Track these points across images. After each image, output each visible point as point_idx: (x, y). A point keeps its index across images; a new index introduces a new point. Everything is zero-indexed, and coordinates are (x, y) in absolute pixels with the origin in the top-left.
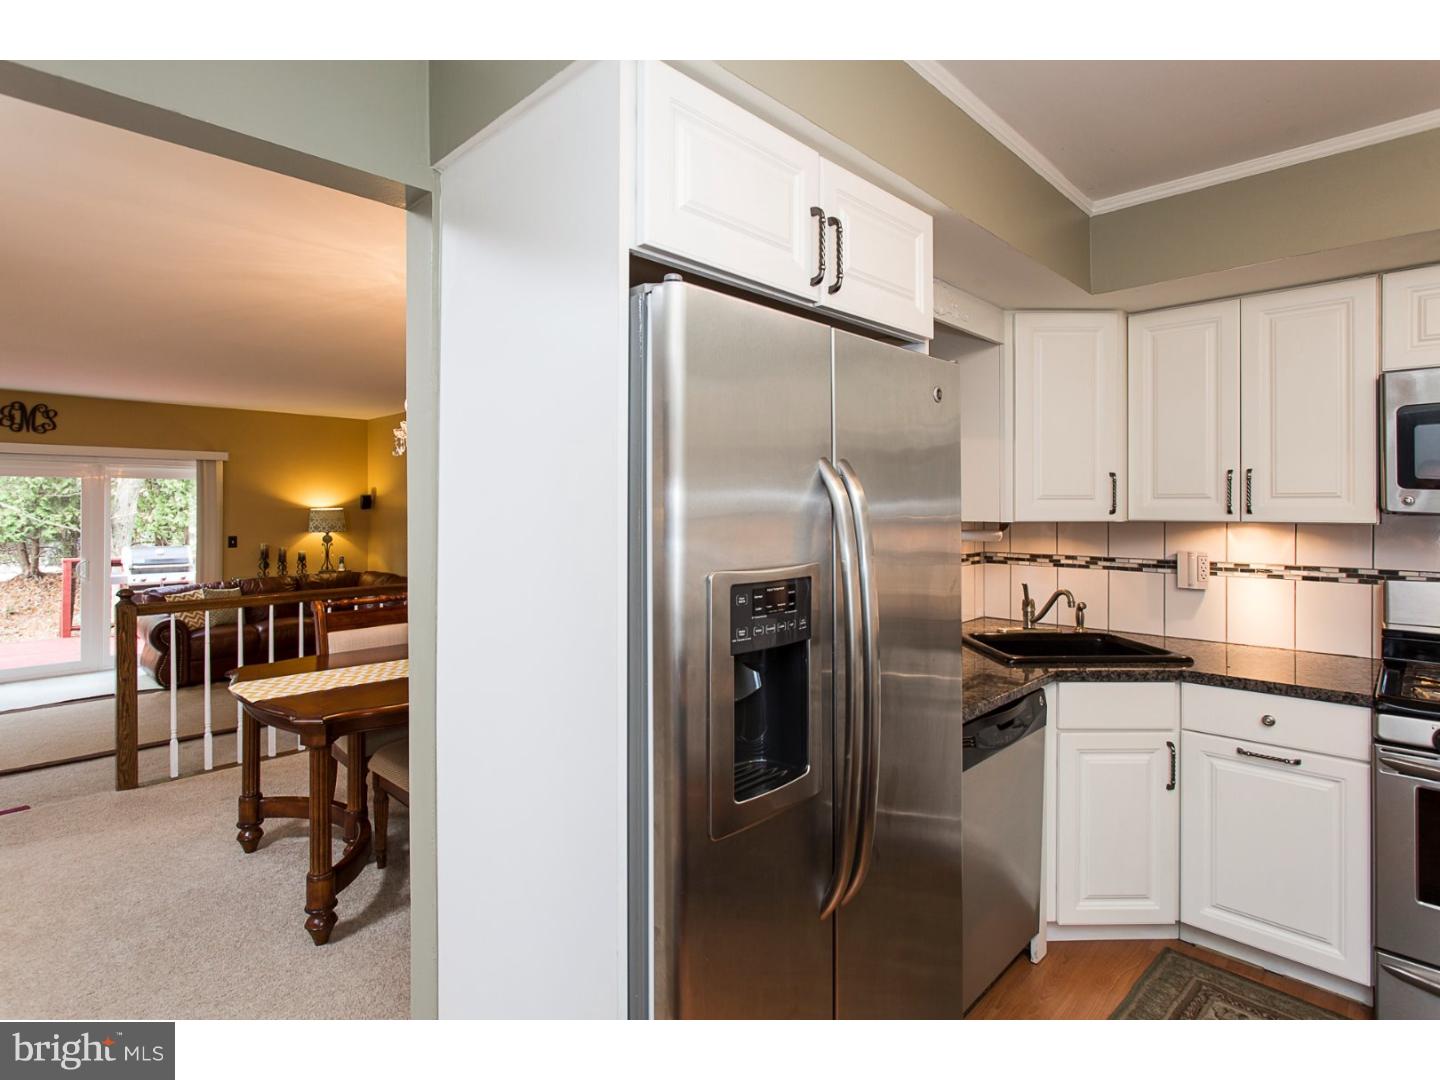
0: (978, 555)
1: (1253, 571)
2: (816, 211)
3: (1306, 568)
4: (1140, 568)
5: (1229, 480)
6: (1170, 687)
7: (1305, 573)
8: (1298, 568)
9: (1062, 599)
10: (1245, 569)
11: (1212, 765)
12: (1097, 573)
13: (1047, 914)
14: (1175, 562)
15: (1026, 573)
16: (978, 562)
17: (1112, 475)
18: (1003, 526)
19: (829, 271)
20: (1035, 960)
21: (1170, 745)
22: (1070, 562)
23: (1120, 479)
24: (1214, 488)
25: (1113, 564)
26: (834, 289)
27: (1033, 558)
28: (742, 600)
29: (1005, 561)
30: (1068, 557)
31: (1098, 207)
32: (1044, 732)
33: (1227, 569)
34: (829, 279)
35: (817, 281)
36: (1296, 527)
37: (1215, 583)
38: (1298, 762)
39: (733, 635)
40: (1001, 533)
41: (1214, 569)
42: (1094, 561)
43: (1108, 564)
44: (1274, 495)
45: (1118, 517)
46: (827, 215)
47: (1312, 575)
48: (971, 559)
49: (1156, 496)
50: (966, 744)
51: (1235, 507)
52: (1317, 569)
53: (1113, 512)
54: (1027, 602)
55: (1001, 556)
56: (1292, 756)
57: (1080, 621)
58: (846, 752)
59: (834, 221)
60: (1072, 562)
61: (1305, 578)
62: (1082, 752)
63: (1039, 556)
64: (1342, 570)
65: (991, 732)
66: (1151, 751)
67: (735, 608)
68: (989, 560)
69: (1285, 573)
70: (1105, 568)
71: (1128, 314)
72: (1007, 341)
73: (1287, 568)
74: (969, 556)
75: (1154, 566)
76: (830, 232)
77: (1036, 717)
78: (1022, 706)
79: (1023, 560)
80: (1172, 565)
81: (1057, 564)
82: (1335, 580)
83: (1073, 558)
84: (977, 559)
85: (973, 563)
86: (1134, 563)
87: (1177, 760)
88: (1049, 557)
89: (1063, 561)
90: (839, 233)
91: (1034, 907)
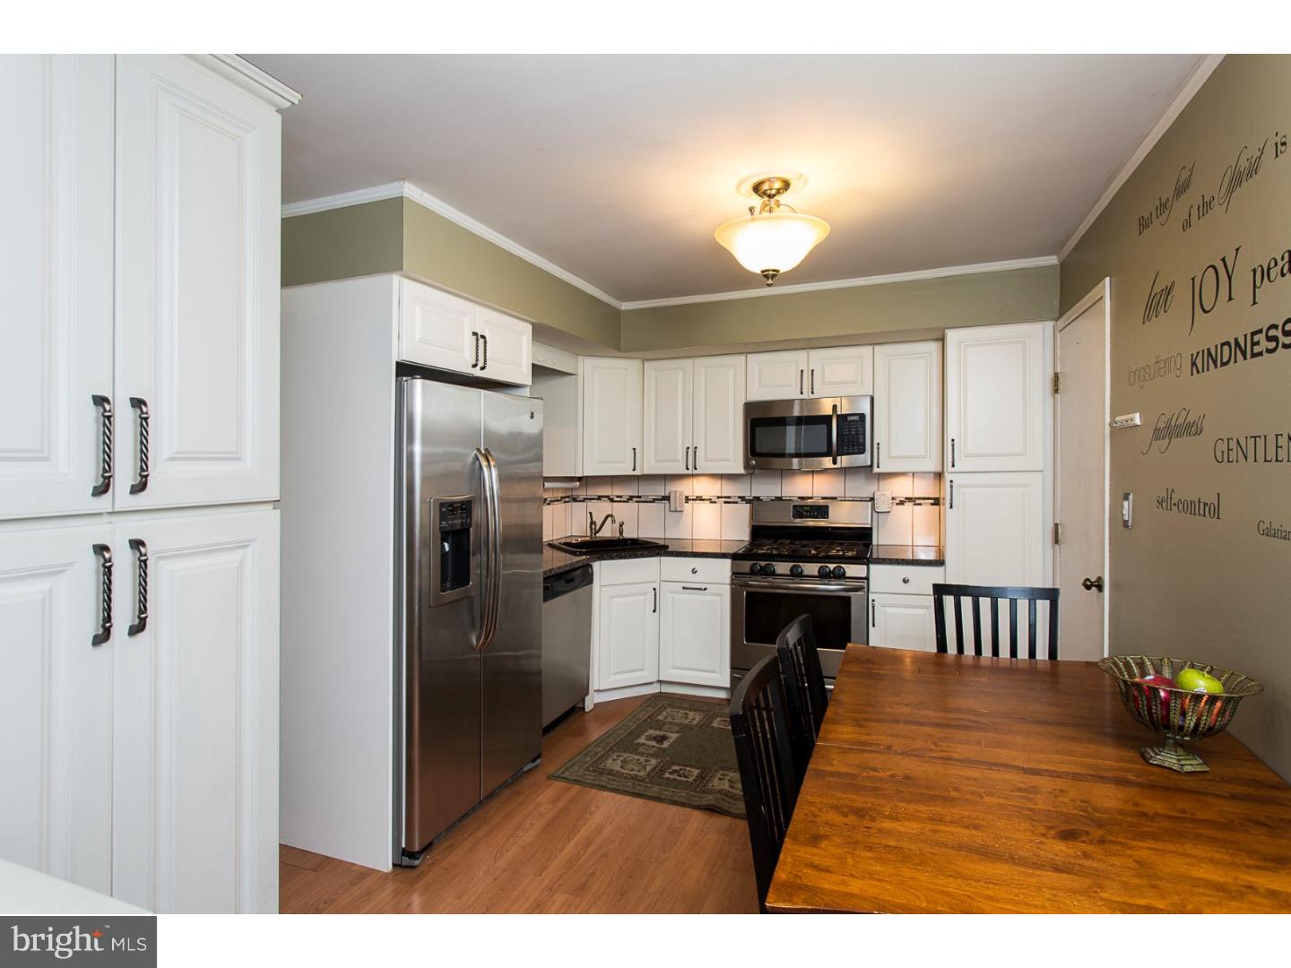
0: (568, 497)
1: (704, 500)
2: (475, 334)
3: (725, 497)
4: (654, 501)
5: (687, 453)
6: (655, 560)
7: (725, 500)
8: (722, 497)
9: (610, 519)
10: (700, 499)
11: (673, 598)
12: (633, 505)
13: (595, 684)
14: (669, 497)
15: (593, 506)
16: (568, 502)
17: (634, 449)
18: (580, 479)
19: (481, 360)
20: (587, 710)
21: (654, 589)
22: (619, 499)
23: (637, 451)
24: (681, 456)
25: (641, 500)
26: (483, 368)
27: (599, 498)
28: (444, 509)
29: (583, 501)
30: (618, 497)
31: (625, 306)
32: (591, 588)
33: (693, 500)
34: (481, 364)
35: (475, 366)
36: (722, 477)
37: (688, 507)
38: (705, 589)
39: (440, 524)
40: (578, 483)
41: (687, 499)
42: (631, 498)
43: (638, 499)
44: (706, 460)
45: (637, 473)
46: (479, 334)
47: (728, 500)
48: (563, 500)
49: (657, 461)
50: (546, 589)
51: (690, 466)
52: (729, 497)
53: (634, 470)
54: (592, 523)
55: (581, 497)
56: (703, 586)
57: (621, 533)
58: (487, 578)
59: (483, 337)
60: (620, 498)
61: (725, 502)
62: (612, 597)
63: (603, 497)
64: (739, 497)
65: (560, 585)
66: (646, 594)
67: (441, 512)
68: (575, 500)
69: (717, 500)
70: (637, 502)
71: (644, 360)
72: (580, 373)
73: (718, 497)
74: (562, 498)
75: (661, 500)
76: (481, 341)
77: (588, 579)
78: (579, 572)
79: (594, 499)
80: (666, 498)
81: (612, 500)
82: (736, 503)
83: (621, 497)
84: (567, 499)
85: (565, 502)
86: (651, 498)
87: (658, 597)
88: (608, 497)
89: (616, 499)
90: (485, 343)
91: (586, 682)
